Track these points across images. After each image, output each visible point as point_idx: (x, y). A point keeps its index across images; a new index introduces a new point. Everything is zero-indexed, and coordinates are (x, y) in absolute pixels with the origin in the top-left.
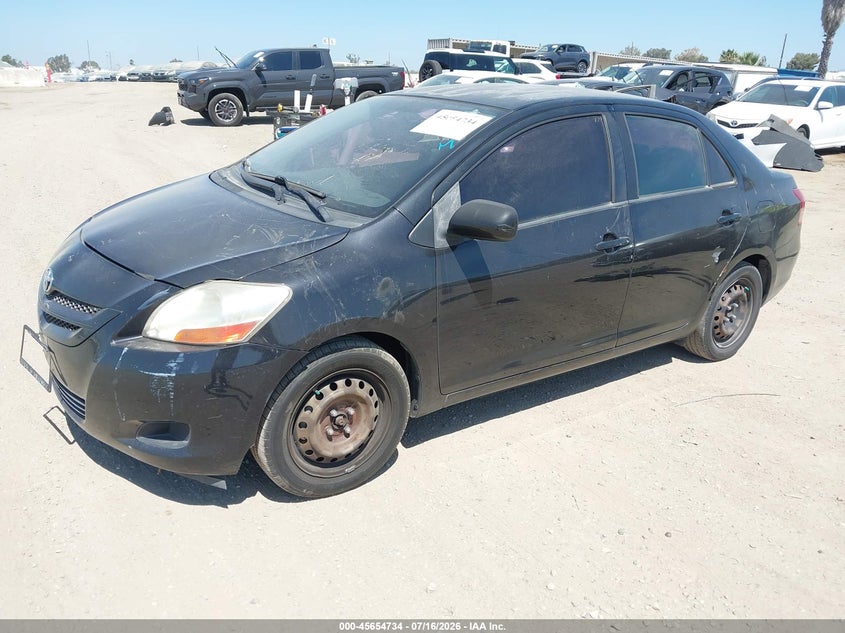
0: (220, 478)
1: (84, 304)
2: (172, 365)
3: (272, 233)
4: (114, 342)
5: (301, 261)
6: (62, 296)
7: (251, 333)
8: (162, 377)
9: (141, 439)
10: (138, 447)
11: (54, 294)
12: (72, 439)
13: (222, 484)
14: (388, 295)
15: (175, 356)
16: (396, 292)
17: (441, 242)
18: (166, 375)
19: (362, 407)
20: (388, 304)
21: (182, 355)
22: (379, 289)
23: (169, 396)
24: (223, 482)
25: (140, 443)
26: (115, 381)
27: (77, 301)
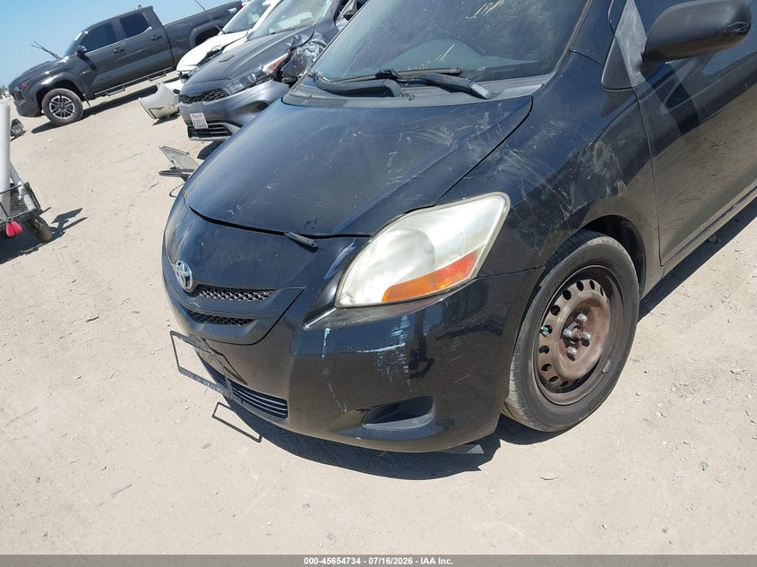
0: (474, 443)
1: (247, 291)
2: (397, 333)
3: (434, 134)
4: (307, 326)
5: (497, 154)
6: (209, 289)
7: (476, 265)
8: (390, 352)
9: (369, 426)
10: (368, 436)
11: (198, 289)
12: (257, 436)
13: (478, 449)
14: (605, 165)
15: (396, 322)
16: (611, 157)
17: (636, 77)
18: (393, 347)
19: (595, 310)
20: (608, 176)
21: (405, 318)
22: (595, 159)
23: (403, 370)
24: (478, 446)
25: (370, 430)
26: (326, 372)
27: (237, 290)
